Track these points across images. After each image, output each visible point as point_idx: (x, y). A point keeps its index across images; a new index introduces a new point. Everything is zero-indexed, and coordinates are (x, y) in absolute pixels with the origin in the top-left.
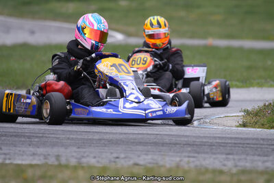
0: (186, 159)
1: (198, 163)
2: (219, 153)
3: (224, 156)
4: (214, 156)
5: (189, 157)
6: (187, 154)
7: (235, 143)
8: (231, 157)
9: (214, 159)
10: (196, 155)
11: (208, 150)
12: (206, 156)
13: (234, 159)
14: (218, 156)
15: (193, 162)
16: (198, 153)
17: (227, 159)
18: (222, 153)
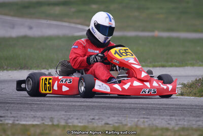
0: (142, 120)
1: (150, 122)
2: (165, 115)
3: (169, 117)
4: (162, 117)
5: (144, 118)
6: (142, 116)
7: (176, 108)
8: (173, 118)
9: (162, 119)
10: (148, 117)
11: (157, 113)
12: (156, 117)
13: (176, 120)
14: (165, 117)
15: (147, 121)
16: (150, 115)
17: (171, 120)
18: (167, 115)
